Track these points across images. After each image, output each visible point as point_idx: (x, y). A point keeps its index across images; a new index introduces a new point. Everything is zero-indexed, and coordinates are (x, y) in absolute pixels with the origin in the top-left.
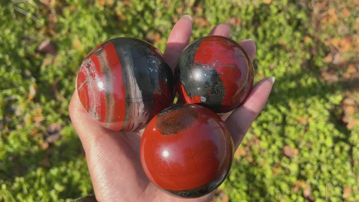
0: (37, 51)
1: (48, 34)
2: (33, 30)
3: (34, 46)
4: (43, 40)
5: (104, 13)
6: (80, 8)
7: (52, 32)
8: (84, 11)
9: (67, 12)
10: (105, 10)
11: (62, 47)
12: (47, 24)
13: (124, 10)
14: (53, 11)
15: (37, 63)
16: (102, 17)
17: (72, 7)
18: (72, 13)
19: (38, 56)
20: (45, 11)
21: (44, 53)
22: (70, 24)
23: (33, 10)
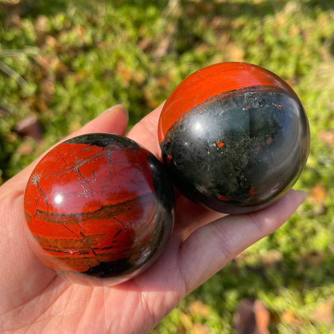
0: (13, 130)
1: (36, 109)
2: (15, 99)
3: (12, 122)
4: (26, 116)
5: (127, 90)
6: (92, 79)
7: (43, 106)
8: (97, 84)
9: (71, 81)
10: (129, 88)
11: (52, 130)
12: (38, 93)
13: (158, 92)
14: (52, 77)
15: (9, 148)
16: (124, 97)
17: (81, 76)
18: (78, 84)
19: (14, 138)
20: (39, 75)
21: (22, 134)
22: (72, 99)
23: (23, 70)
